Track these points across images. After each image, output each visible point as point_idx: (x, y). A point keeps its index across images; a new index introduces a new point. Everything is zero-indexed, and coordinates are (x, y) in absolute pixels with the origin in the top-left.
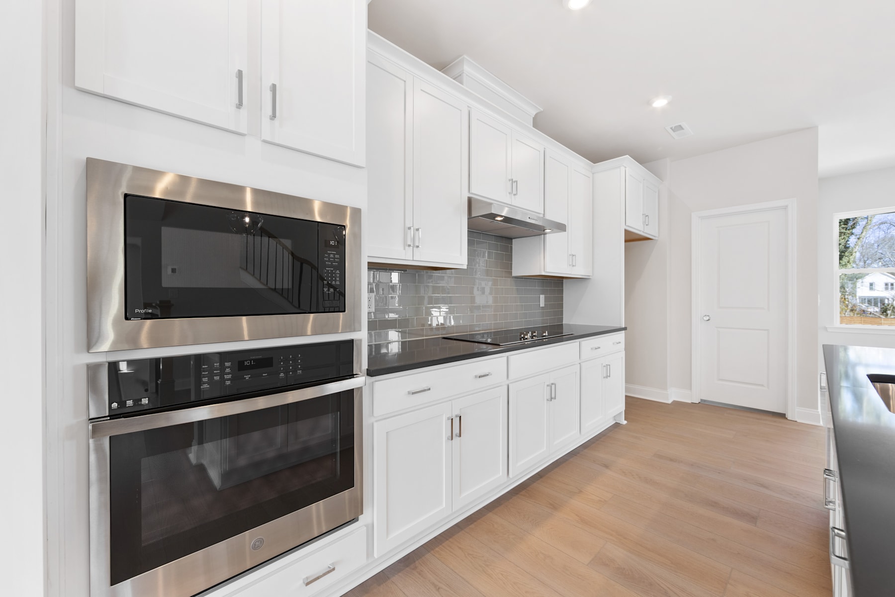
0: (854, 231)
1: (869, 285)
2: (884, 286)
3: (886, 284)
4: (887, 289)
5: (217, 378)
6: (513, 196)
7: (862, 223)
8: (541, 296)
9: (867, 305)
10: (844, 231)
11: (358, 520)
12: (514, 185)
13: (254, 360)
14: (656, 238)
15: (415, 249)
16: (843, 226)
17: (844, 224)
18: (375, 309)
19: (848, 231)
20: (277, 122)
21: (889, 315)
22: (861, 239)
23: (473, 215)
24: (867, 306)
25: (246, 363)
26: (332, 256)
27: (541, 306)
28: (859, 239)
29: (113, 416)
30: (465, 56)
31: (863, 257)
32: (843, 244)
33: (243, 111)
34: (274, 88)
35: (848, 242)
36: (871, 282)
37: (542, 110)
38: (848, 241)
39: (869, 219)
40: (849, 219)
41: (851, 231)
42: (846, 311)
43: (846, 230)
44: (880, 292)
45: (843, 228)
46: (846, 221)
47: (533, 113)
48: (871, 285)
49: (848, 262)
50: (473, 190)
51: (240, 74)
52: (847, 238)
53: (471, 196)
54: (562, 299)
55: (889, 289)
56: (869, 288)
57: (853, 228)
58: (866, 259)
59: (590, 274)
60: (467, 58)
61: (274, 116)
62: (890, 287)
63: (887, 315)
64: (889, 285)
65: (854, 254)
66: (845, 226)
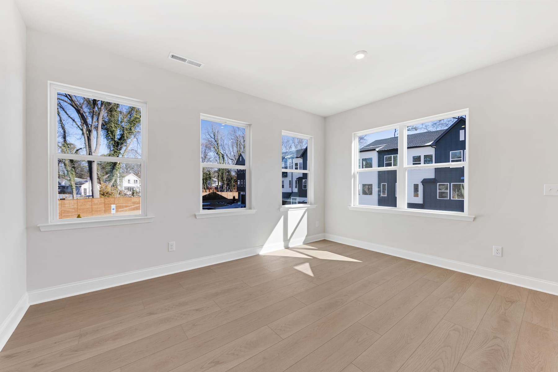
0: (121, 151)
1: (128, 181)
2: (133, 182)
4: (135, 183)
9: (127, 190)
10: (116, 150)
17: (117, 147)
19: (118, 151)
36: (129, 179)
42: (117, 195)
43: (117, 150)
44: (132, 185)
45: (116, 149)
56: (128, 182)
62: (136, 182)
63: (134, 196)
66: (117, 148)
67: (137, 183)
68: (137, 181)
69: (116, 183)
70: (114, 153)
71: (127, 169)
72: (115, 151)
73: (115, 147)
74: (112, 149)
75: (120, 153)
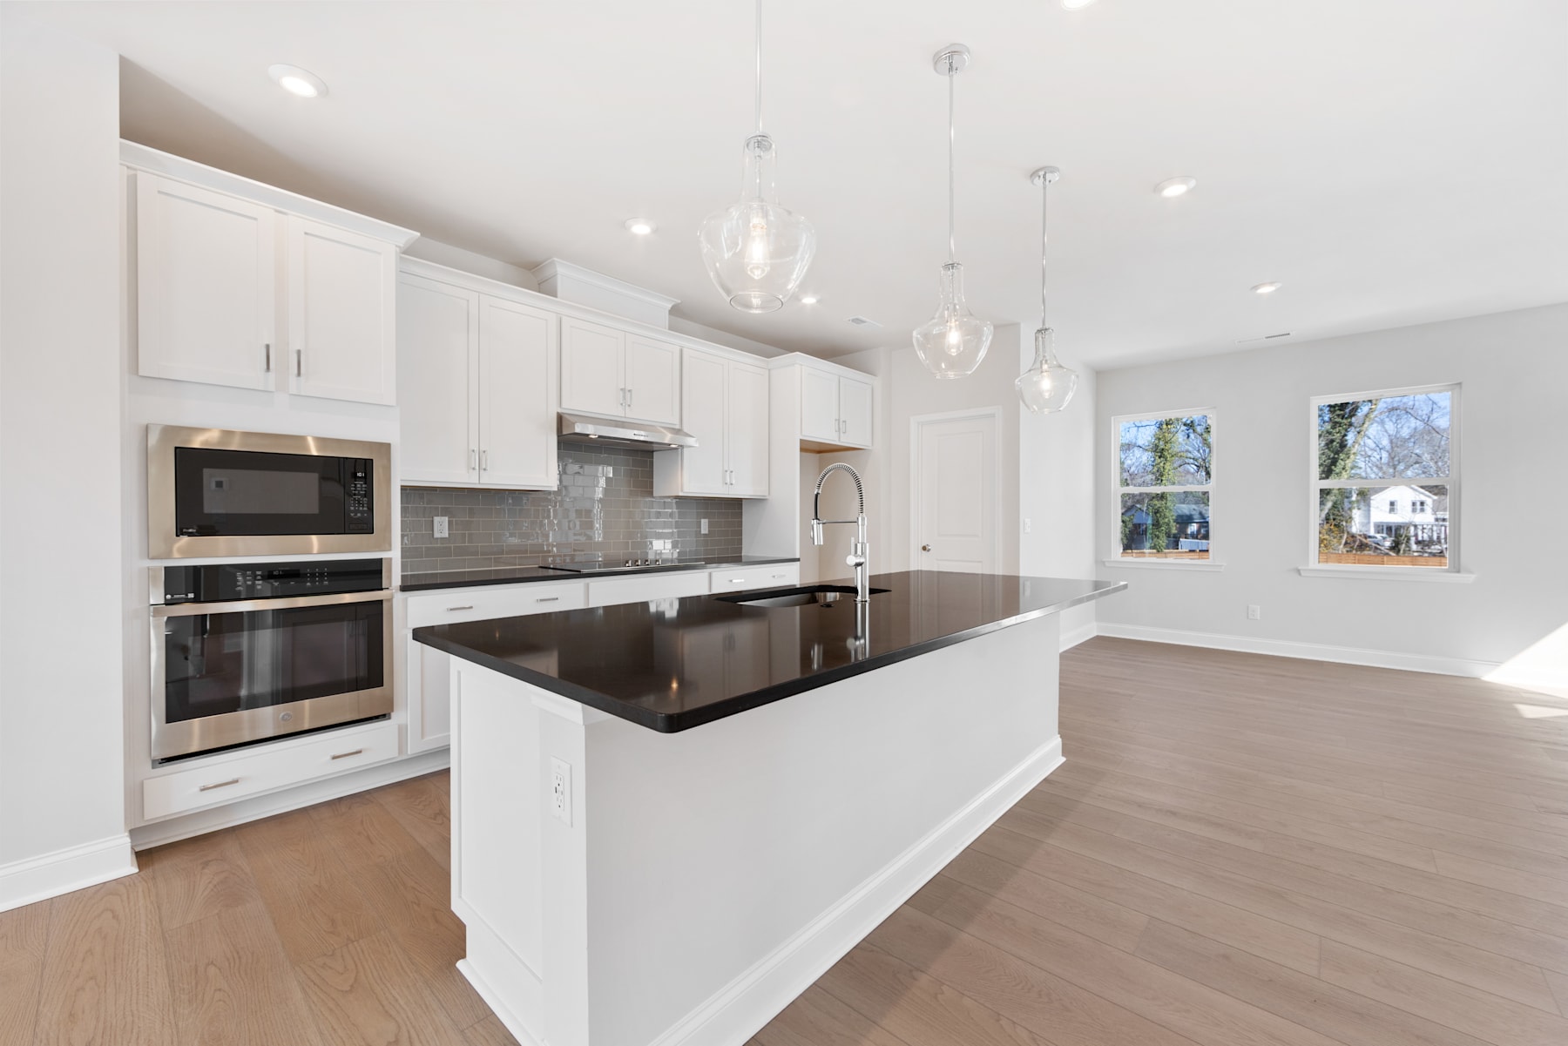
0: (1353, 419)
1: (1388, 504)
2: (1410, 508)
3: (1414, 504)
4: (1414, 511)
5: (249, 583)
6: (627, 408)
7: (1365, 409)
8: (703, 521)
9: (1384, 535)
10: (1339, 420)
11: (390, 718)
12: (628, 394)
13: (283, 571)
14: (870, 448)
15: (482, 471)
16: (1338, 412)
17: (1340, 410)
18: (449, 534)
19: (1345, 421)
20: (302, 378)
21: (1402, 552)
22: (1362, 433)
23: (564, 433)
24: (1384, 538)
25: (275, 573)
26: (358, 486)
27: (703, 532)
28: (1359, 433)
29: (168, 603)
30: (555, 259)
31: (1393, 458)
32: (1338, 441)
33: (272, 375)
34: (299, 352)
35: (1346, 438)
36: (1393, 500)
37: (679, 301)
38: (1345, 435)
39: (1374, 402)
40: (1348, 403)
41: (1349, 420)
43: (1342, 419)
44: (1402, 516)
45: (1338, 415)
46: (1343, 406)
47: (670, 306)
48: (1392, 504)
49: (1343, 469)
50: (564, 406)
51: (268, 347)
52: (1343, 432)
53: (559, 411)
54: (740, 524)
55: (1418, 511)
56: (1388, 509)
57: (1351, 417)
58: (1396, 463)
59: (767, 494)
60: (558, 260)
61: (299, 374)
62: (1418, 507)
63: (1399, 551)
64: (1418, 504)
65: (1352, 456)
67: (1422, 510)
68: (1422, 504)
69: (1336, 512)
70: (1334, 428)
71: (1395, 467)
72: (1336, 423)
73: (1335, 411)
74: (1326, 419)
75: (1351, 425)
